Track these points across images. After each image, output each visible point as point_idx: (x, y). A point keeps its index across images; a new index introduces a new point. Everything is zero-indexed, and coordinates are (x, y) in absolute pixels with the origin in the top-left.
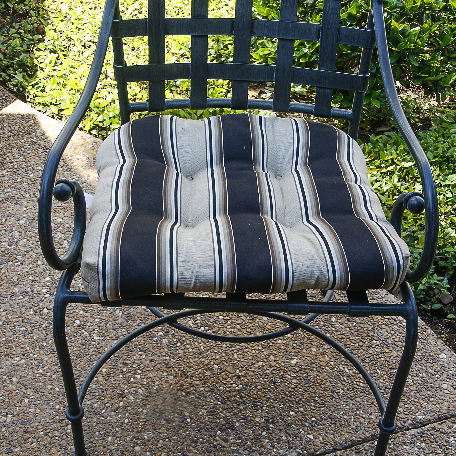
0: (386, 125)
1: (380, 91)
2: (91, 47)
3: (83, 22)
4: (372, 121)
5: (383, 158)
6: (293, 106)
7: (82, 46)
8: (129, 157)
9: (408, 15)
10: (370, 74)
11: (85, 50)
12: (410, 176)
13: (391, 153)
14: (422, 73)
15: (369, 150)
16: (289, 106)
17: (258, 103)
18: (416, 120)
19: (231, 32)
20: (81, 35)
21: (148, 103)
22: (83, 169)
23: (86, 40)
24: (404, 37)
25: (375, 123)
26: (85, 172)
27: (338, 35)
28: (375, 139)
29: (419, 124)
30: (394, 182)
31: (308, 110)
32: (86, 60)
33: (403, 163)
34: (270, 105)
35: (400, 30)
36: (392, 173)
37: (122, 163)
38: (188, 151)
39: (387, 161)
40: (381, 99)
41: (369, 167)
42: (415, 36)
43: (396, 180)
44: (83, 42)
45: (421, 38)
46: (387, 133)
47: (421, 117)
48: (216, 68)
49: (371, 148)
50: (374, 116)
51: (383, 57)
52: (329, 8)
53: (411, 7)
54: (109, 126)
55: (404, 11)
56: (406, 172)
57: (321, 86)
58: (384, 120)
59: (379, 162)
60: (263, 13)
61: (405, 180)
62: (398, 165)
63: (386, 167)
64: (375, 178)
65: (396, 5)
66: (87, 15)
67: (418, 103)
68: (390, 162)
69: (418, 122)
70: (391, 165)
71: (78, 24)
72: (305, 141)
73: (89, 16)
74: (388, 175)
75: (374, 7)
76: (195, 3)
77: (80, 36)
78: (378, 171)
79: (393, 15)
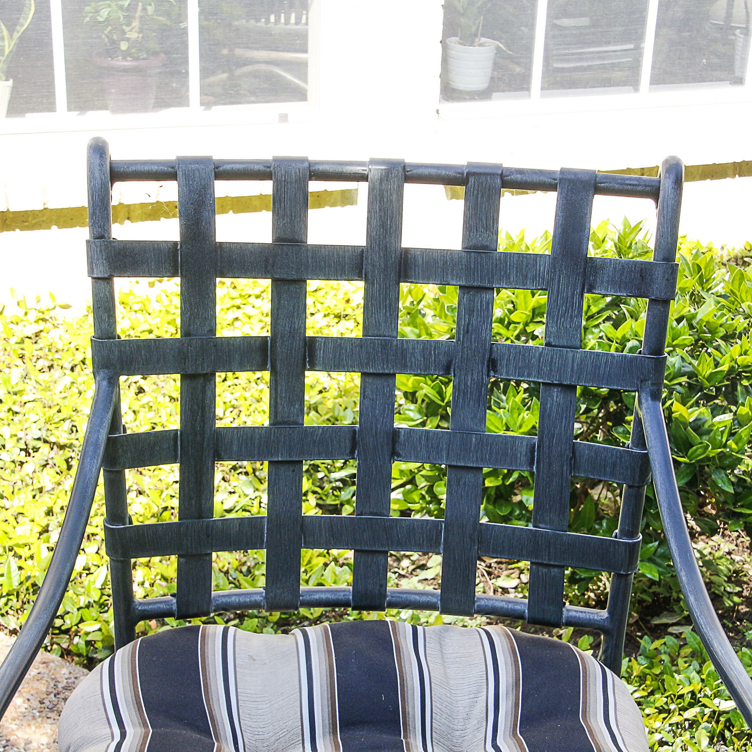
0: (672, 612)
1: (657, 543)
2: (40, 450)
3: (25, 398)
4: (641, 601)
5: (672, 690)
6: (483, 603)
7: (21, 450)
8: (133, 725)
9: (706, 389)
10: (641, 537)
11: (28, 459)
12: (735, 730)
13: (689, 678)
14: (742, 506)
15: (642, 672)
16: (474, 602)
17: (408, 596)
18: (736, 599)
19: (352, 453)
20: (20, 427)
21: (175, 601)
22: (15, 727)
23: (29, 437)
24: (700, 435)
25: (647, 607)
26: (20, 734)
27: (571, 459)
28: (653, 647)
29: (744, 609)
30: (700, 745)
31: (514, 610)
32: (27, 479)
33: (717, 701)
34: (434, 600)
35: (691, 421)
36: (693, 724)
37: (117, 738)
38: (260, 707)
39: (681, 697)
40: (659, 561)
41: (643, 710)
42: (722, 432)
43: (705, 741)
44: (22, 442)
45: (736, 436)
46: (674, 630)
47: (746, 593)
48: (320, 525)
49: (646, 667)
50: (644, 591)
51: (669, 508)
52: (551, 407)
53: (711, 373)
54: (77, 625)
55: (697, 381)
56: (726, 721)
57: (540, 561)
58: (667, 600)
59: (665, 700)
60: (405, 385)
61: (724, 739)
62: (704, 706)
63: (680, 710)
64: (657, 737)
65: (680, 369)
66: (33, 382)
67: (738, 562)
68: (688, 699)
69: (742, 604)
70: (691, 705)
71: (14, 403)
72: (511, 680)
73: (38, 386)
74: (686, 730)
75: (644, 406)
76: (276, 397)
77: (15, 429)
78: (664, 719)
79: (674, 389)
